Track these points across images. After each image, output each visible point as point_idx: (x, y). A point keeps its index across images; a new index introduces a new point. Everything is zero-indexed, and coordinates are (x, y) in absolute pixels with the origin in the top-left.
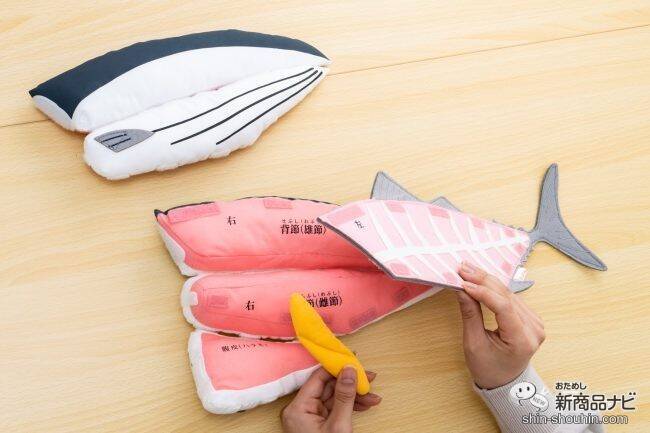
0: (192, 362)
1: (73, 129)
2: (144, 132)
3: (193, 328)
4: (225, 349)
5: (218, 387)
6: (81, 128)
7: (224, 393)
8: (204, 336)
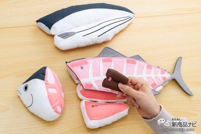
0: (82, 111)
1: (50, 34)
2: (73, 33)
3: (81, 100)
4: (93, 106)
5: (91, 120)
6: (53, 33)
7: (93, 121)
8: (86, 102)
